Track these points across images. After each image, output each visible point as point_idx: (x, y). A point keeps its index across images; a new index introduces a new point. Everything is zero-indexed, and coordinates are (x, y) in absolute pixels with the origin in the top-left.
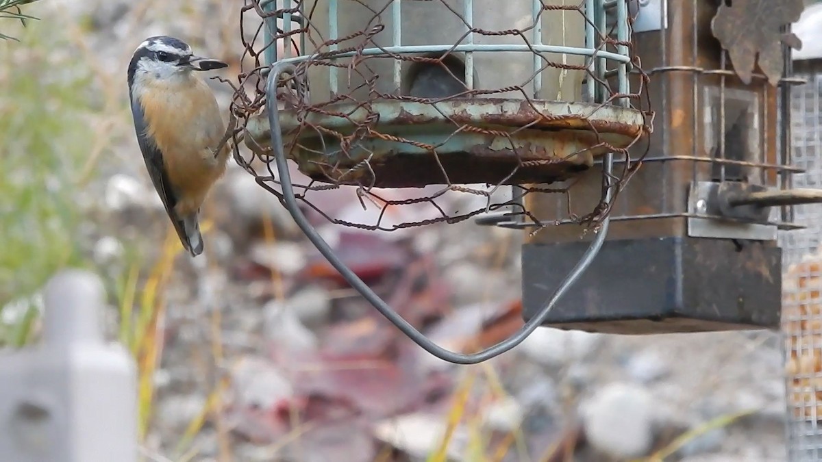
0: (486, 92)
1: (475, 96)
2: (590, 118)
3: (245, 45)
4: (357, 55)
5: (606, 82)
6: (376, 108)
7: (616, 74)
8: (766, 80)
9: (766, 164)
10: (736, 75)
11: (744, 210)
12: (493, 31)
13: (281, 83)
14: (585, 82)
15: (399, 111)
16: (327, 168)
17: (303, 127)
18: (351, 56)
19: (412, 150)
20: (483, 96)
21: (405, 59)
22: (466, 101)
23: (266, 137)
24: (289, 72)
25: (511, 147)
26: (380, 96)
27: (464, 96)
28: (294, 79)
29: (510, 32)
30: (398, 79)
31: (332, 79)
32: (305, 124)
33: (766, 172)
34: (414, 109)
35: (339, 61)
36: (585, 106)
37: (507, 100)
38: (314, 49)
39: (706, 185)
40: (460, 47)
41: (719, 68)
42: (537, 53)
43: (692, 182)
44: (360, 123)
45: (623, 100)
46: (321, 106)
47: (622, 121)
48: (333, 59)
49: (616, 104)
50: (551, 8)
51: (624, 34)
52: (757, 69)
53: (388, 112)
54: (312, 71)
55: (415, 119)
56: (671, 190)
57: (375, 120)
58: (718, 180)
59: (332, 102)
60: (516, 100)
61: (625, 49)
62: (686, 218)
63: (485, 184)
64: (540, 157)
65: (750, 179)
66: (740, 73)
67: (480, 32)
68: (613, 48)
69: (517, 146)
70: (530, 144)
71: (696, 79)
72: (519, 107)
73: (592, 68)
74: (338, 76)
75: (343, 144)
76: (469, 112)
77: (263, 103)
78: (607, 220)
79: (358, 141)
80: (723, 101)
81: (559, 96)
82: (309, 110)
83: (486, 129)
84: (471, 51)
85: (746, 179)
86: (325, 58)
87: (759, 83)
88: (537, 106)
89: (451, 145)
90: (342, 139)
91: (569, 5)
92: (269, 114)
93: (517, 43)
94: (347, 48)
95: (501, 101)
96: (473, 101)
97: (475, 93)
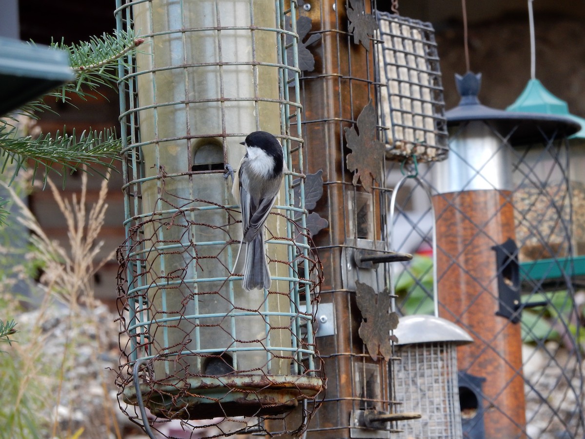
0: (244, 372)
1: (238, 374)
2: (296, 383)
3: (121, 351)
4: (179, 355)
5: (302, 364)
6: (190, 381)
7: (308, 359)
8: (383, 359)
9: (385, 401)
10: (370, 357)
11: (376, 424)
12: (246, 341)
13: (141, 369)
14: (292, 364)
15: (201, 382)
16: (164, 411)
17: (152, 391)
18: (176, 355)
19: (208, 401)
20: (242, 373)
21: (203, 356)
22: (234, 376)
23: (134, 397)
24: (145, 364)
25: (257, 398)
26: (191, 375)
27: (233, 374)
28: (147, 368)
29: (255, 341)
30: (199, 366)
31: (166, 367)
32: (154, 390)
33: (385, 404)
34: (208, 381)
35: (170, 358)
36: (293, 377)
37: (254, 375)
38: (157, 352)
39: (358, 412)
40: (229, 349)
41: (362, 353)
42: (268, 351)
43: (352, 411)
44: (181, 389)
45: (312, 373)
46: (161, 380)
47: (312, 384)
48: (167, 357)
49: (309, 375)
50: (274, 328)
51: (311, 341)
52: (379, 353)
53: (195, 383)
54: (156, 363)
55: (209, 386)
56: (341, 415)
57: (189, 387)
58: (364, 409)
59: (167, 379)
60: (259, 375)
61: (312, 348)
62: (350, 429)
63: (243, 417)
64: (271, 402)
65: (377, 408)
66: (372, 355)
67: (240, 341)
68: (305, 346)
69: (260, 398)
70: (266, 396)
71: (352, 359)
72: (260, 378)
73: (296, 358)
74: (169, 365)
75: (173, 399)
76: (235, 382)
77: (132, 380)
78: (305, 433)
79: (181, 398)
80: (364, 370)
81: (280, 372)
82: (155, 383)
83: (244, 390)
84: (236, 351)
85: (375, 408)
86: (162, 357)
87: (380, 360)
88: (269, 378)
89: (227, 398)
90: (172, 397)
91: (283, 327)
92: (135, 385)
93: (258, 346)
94: (173, 351)
95: (252, 375)
96: (237, 376)
97: (238, 372)
